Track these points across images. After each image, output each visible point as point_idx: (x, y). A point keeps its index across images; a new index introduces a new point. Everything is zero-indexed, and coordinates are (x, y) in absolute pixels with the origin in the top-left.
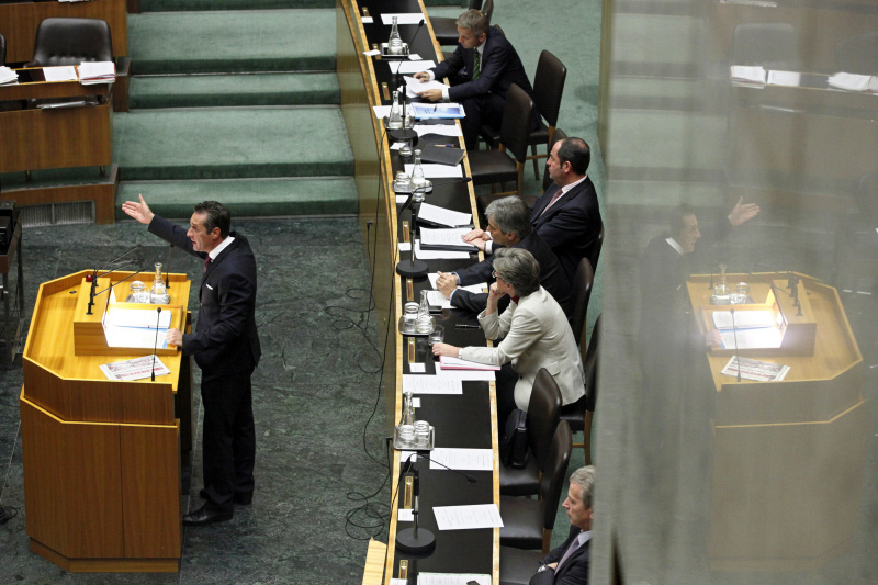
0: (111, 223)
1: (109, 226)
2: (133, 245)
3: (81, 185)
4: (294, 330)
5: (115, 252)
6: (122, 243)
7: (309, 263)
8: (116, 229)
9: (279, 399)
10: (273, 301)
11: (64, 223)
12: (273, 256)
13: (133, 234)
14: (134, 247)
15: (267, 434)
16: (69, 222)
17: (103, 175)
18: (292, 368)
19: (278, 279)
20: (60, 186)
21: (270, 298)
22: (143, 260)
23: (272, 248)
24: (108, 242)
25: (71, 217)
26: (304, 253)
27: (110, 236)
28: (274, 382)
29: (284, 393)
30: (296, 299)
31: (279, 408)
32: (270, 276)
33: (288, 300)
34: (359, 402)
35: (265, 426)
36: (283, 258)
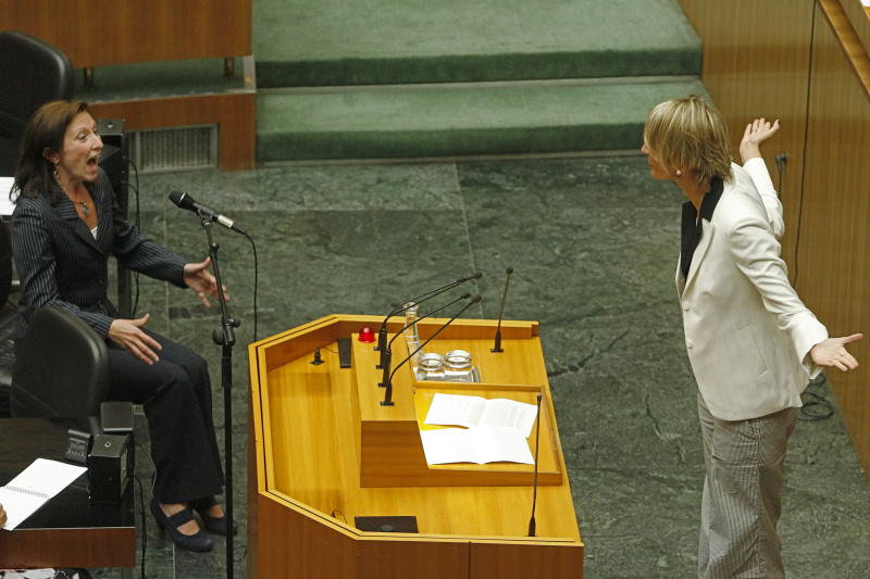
0: (248, 168)
1: (247, 175)
2: (299, 208)
3: (193, 94)
4: (655, 364)
5: (269, 222)
6: (278, 206)
7: (647, 239)
8: (258, 179)
9: (668, 496)
10: (600, 311)
11: (158, 168)
12: (576, 228)
13: (294, 188)
14: (303, 213)
15: (662, 563)
16: (167, 168)
17: (231, 76)
18: (673, 436)
19: (597, 268)
20: (155, 97)
21: (591, 307)
22: (328, 237)
23: (568, 212)
24: (252, 204)
25: (171, 157)
26: (633, 220)
27: (253, 192)
28: (648, 463)
29: (671, 483)
30: (643, 305)
31: (670, 513)
32: (580, 264)
33: (628, 309)
34: (823, 500)
35: (654, 548)
36: (594, 230)
